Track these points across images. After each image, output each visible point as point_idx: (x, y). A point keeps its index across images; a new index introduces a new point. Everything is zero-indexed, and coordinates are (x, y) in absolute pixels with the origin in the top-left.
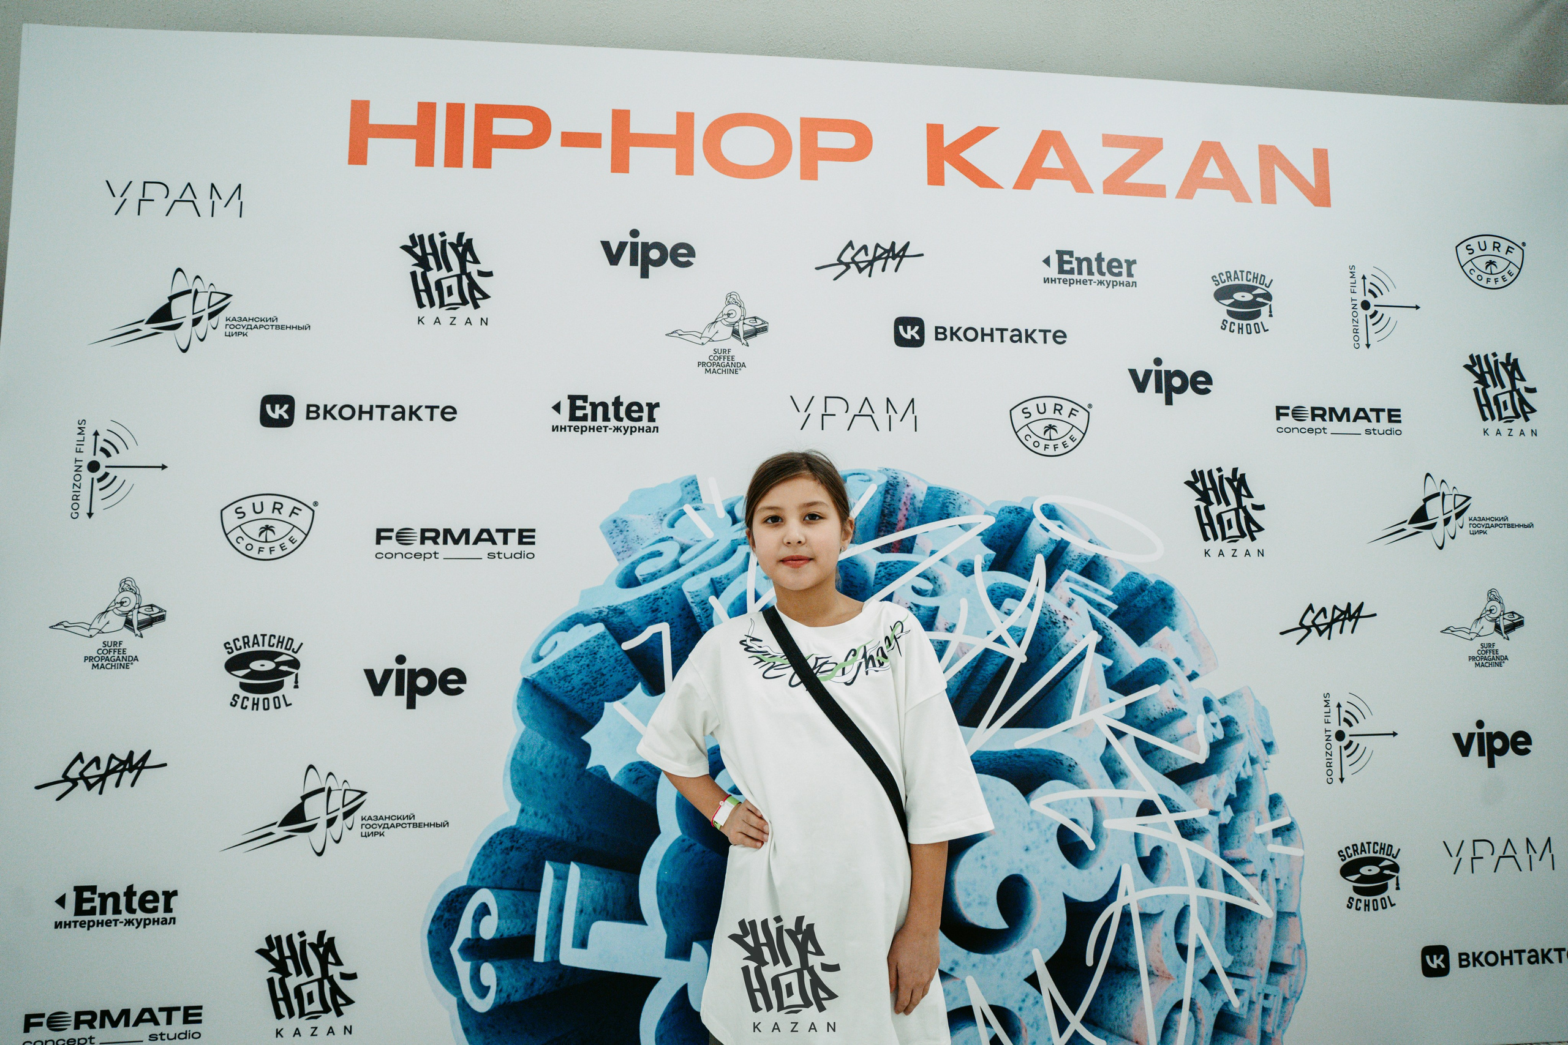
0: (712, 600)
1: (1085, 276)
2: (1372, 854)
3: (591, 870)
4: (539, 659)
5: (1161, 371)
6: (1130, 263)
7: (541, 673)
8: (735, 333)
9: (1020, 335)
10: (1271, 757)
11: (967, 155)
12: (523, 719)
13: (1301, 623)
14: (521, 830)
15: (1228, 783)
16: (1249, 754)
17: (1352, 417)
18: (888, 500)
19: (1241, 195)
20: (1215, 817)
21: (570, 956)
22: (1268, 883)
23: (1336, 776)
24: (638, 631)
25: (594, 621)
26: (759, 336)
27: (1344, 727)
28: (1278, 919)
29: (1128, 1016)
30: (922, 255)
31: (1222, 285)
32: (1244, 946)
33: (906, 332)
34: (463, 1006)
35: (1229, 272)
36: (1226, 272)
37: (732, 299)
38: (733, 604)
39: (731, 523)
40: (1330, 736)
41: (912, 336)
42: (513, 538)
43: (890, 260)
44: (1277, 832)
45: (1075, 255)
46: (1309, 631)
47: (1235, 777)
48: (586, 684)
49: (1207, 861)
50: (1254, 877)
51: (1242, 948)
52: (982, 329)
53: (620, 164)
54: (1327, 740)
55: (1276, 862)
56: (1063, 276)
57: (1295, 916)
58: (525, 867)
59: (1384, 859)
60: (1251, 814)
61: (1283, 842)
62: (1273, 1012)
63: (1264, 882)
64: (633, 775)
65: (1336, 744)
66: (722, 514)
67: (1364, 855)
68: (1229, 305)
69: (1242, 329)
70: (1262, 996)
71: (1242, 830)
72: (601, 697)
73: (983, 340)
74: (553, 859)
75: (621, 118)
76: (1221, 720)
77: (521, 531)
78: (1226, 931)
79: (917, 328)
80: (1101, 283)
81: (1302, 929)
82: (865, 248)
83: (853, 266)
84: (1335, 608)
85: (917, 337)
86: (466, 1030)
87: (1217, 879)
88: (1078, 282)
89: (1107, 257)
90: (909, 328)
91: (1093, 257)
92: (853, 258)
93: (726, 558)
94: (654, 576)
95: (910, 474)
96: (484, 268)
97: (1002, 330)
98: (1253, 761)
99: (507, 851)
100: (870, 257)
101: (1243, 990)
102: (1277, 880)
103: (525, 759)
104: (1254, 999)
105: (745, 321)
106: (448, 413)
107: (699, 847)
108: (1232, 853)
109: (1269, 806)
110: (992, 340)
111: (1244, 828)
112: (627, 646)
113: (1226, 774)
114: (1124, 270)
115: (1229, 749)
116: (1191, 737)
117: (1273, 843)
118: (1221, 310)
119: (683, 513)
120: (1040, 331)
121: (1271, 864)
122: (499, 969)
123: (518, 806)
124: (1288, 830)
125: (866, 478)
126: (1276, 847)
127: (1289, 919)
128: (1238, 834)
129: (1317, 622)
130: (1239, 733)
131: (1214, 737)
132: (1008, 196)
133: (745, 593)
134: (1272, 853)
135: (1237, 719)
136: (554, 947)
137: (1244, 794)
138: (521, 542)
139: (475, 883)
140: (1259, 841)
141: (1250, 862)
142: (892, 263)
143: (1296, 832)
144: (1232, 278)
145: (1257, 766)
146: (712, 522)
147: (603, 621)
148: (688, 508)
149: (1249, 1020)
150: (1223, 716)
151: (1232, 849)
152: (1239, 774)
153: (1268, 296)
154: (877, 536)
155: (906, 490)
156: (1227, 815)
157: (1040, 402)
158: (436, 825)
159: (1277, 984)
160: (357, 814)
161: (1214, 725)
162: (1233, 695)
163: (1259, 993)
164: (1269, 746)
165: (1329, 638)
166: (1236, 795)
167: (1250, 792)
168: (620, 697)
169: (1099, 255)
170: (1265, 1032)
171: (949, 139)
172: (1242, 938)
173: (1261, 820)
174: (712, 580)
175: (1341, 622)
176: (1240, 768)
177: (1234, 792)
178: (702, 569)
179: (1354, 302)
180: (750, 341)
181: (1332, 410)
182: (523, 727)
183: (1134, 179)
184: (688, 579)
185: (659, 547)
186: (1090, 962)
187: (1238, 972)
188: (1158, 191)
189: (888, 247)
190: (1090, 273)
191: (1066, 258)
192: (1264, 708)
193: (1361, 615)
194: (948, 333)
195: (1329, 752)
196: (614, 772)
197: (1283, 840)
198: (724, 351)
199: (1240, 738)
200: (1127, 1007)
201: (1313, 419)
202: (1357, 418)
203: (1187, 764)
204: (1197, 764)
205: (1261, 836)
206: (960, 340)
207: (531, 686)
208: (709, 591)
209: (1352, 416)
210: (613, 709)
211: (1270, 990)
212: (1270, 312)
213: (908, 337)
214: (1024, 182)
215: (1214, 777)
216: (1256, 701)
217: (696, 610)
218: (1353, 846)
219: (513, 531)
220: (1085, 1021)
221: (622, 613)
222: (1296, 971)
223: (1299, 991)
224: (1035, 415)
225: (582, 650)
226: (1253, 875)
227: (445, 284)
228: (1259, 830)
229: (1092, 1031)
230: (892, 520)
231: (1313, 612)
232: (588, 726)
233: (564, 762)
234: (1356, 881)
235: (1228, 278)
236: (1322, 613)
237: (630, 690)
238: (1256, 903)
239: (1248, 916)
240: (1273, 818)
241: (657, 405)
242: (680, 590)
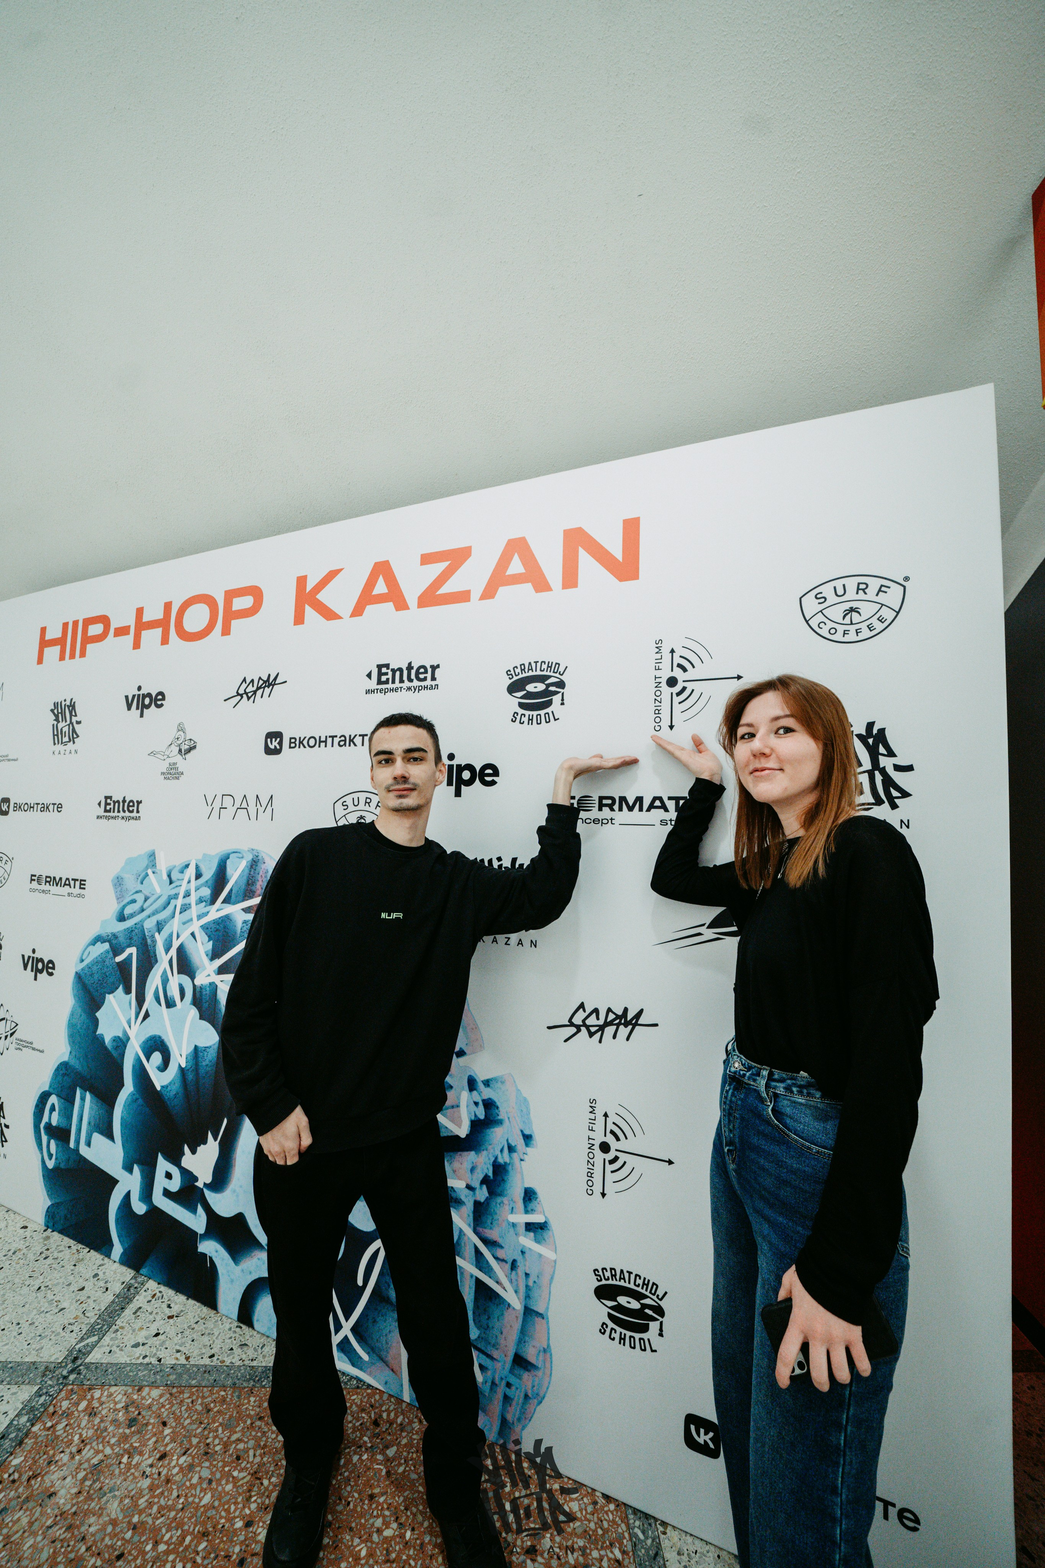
0: (157, 934)
1: (397, 684)
2: (632, 1286)
3: (95, 1099)
4: (82, 961)
5: (453, 765)
6: (434, 668)
7: (83, 969)
8: (180, 751)
9: (345, 741)
10: (528, 1150)
11: (321, 596)
12: (75, 996)
13: (570, 1020)
14: (70, 1064)
15: (485, 1163)
16: (507, 1140)
17: (645, 807)
18: (252, 873)
19: (542, 585)
20: (471, 1193)
21: (84, 1151)
22: (517, 1274)
23: (598, 1188)
24: (123, 951)
25: (104, 942)
26: (192, 752)
27: (610, 1139)
28: (524, 1314)
29: (387, 1343)
30: (286, 682)
31: (515, 678)
32: (490, 1326)
33: (272, 744)
34: (43, 1162)
35: (524, 664)
36: (521, 665)
37: (181, 728)
38: (166, 940)
39: (169, 883)
40: (593, 1145)
41: (275, 746)
42: (78, 883)
43: (266, 688)
44: (530, 1227)
45: (391, 667)
46: (579, 1031)
47: (493, 1159)
48: (99, 980)
49: (461, 1231)
50: (504, 1263)
51: (488, 1327)
52: (320, 737)
53: (137, 645)
54: (589, 1148)
55: (527, 1255)
56: (380, 687)
57: (543, 1318)
58: (70, 1087)
59: (646, 1297)
60: (505, 1200)
61: (535, 1240)
62: (514, 1403)
63: (514, 1272)
64: (115, 1044)
65: (599, 1156)
66: (165, 877)
67: (622, 1283)
68: (521, 698)
69: (532, 720)
70: (504, 1383)
71: (496, 1213)
72: (105, 990)
73: (319, 746)
74: (81, 1087)
75: (140, 612)
76: (483, 1101)
77: (81, 880)
78: (474, 1304)
79: (278, 739)
80: (409, 689)
81: (549, 1333)
82: (252, 681)
83: (245, 696)
84: (609, 1010)
85: (278, 747)
86: (43, 1176)
87: (469, 1252)
88: (392, 690)
89: (415, 666)
90: (274, 739)
91: (404, 667)
92: (245, 690)
93: (165, 908)
94: (132, 916)
95: (267, 854)
96: (79, 720)
97: (333, 737)
98: (511, 1149)
99: (64, 1075)
100: (255, 688)
101: (487, 1369)
102: (527, 1275)
103: (74, 1021)
104: (497, 1381)
105: (186, 743)
106: (59, 807)
107: (140, 1101)
108: (484, 1232)
109: (524, 1199)
110: (326, 746)
111: (498, 1212)
112: (119, 959)
113: (485, 1153)
114: (429, 675)
115: (488, 1130)
116: (455, 1109)
117: (525, 1236)
118: (512, 703)
119: (147, 875)
120: (360, 735)
121: (521, 1256)
122: (57, 1145)
123: (69, 1049)
124: (542, 1228)
125: (240, 855)
126: (527, 1241)
127: (536, 1319)
128: (491, 1215)
129: (588, 1022)
130: (499, 1117)
131: (476, 1116)
132: (347, 623)
133: (172, 933)
134: (524, 1246)
135: (498, 1104)
136: (78, 1142)
137: (499, 1178)
138: (80, 888)
139: (51, 1090)
140: (512, 1230)
141: (502, 1247)
142: (267, 690)
143: (550, 1233)
144: (526, 670)
145: (515, 1155)
146: (159, 881)
147: (109, 941)
148: (150, 872)
149: (490, 1400)
150: (486, 1097)
151: (485, 1228)
152: (496, 1158)
153: (561, 684)
154: (243, 900)
155: (263, 866)
156: (482, 1194)
157: (355, 796)
158: (39, 1050)
159: (519, 1377)
160: (15, 1036)
161: (476, 1104)
162: (495, 1079)
163: (502, 1379)
164: (528, 1138)
165: (600, 1041)
166: (492, 1178)
167: (506, 1179)
168: (112, 992)
169: (410, 664)
170: (506, 1419)
171: (309, 587)
172: (489, 1318)
173: (514, 1210)
174: (158, 922)
175: (615, 1027)
176: (498, 1152)
177: (491, 1174)
178: (153, 914)
179: (658, 680)
180: (187, 756)
181: (623, 799)
182: (74, 1001)
183: (443, 590)
184: (146, 919)
185: (135, 897)
186: (360, 1282)
187: (483, 1348)
188: (463, 597)
189: (265, 679)
190: (402, 681)
191: (384, 670)
192: (525, 1099)
193: (639, 1022)
194: (297, 743)
195: (591, 1161)
196: (107, 1040)
197: (535, 1236)
198: (175, 764)
199: (500, 1122)
200: (386, 1335)
201: (600, 809)
202: (651, 807)
203: (450, 1135)
204: (457, 1137)
205: (514, 1225)
206: (305, 747)
207: (79, 977)
208: (155, 929)
209: (646, 805)
210: (110, 998)
211: (512, 1380)
212: (563, 700)
213: (272, 747)
214: (358, 611)
215: (473, 1153)
216: (519, 1090)
217: (149, 941)
218: (611, 1269)
219: (77, 880)
220: (354, 1330)
221: (117, 938)
222: (540, 1373)
223: (542, 1394)
224: (351, 808)
225: (99, 959)
226: (503, 1260)
227: (64, 730)
228: (512, 1218)
229: (358, 1342)
230: (253, 888)
231: (584, 1011)
232: (98, 1007)
233: (88, 1028)
234: (611, 1308)
235: (522, 670)
236: (595, 1014)
237: (117, 988)
238: (504, 1288)
239: (496, 1298)
240: (527, 1212)
241: (141, 802)
242: (143, 926)
